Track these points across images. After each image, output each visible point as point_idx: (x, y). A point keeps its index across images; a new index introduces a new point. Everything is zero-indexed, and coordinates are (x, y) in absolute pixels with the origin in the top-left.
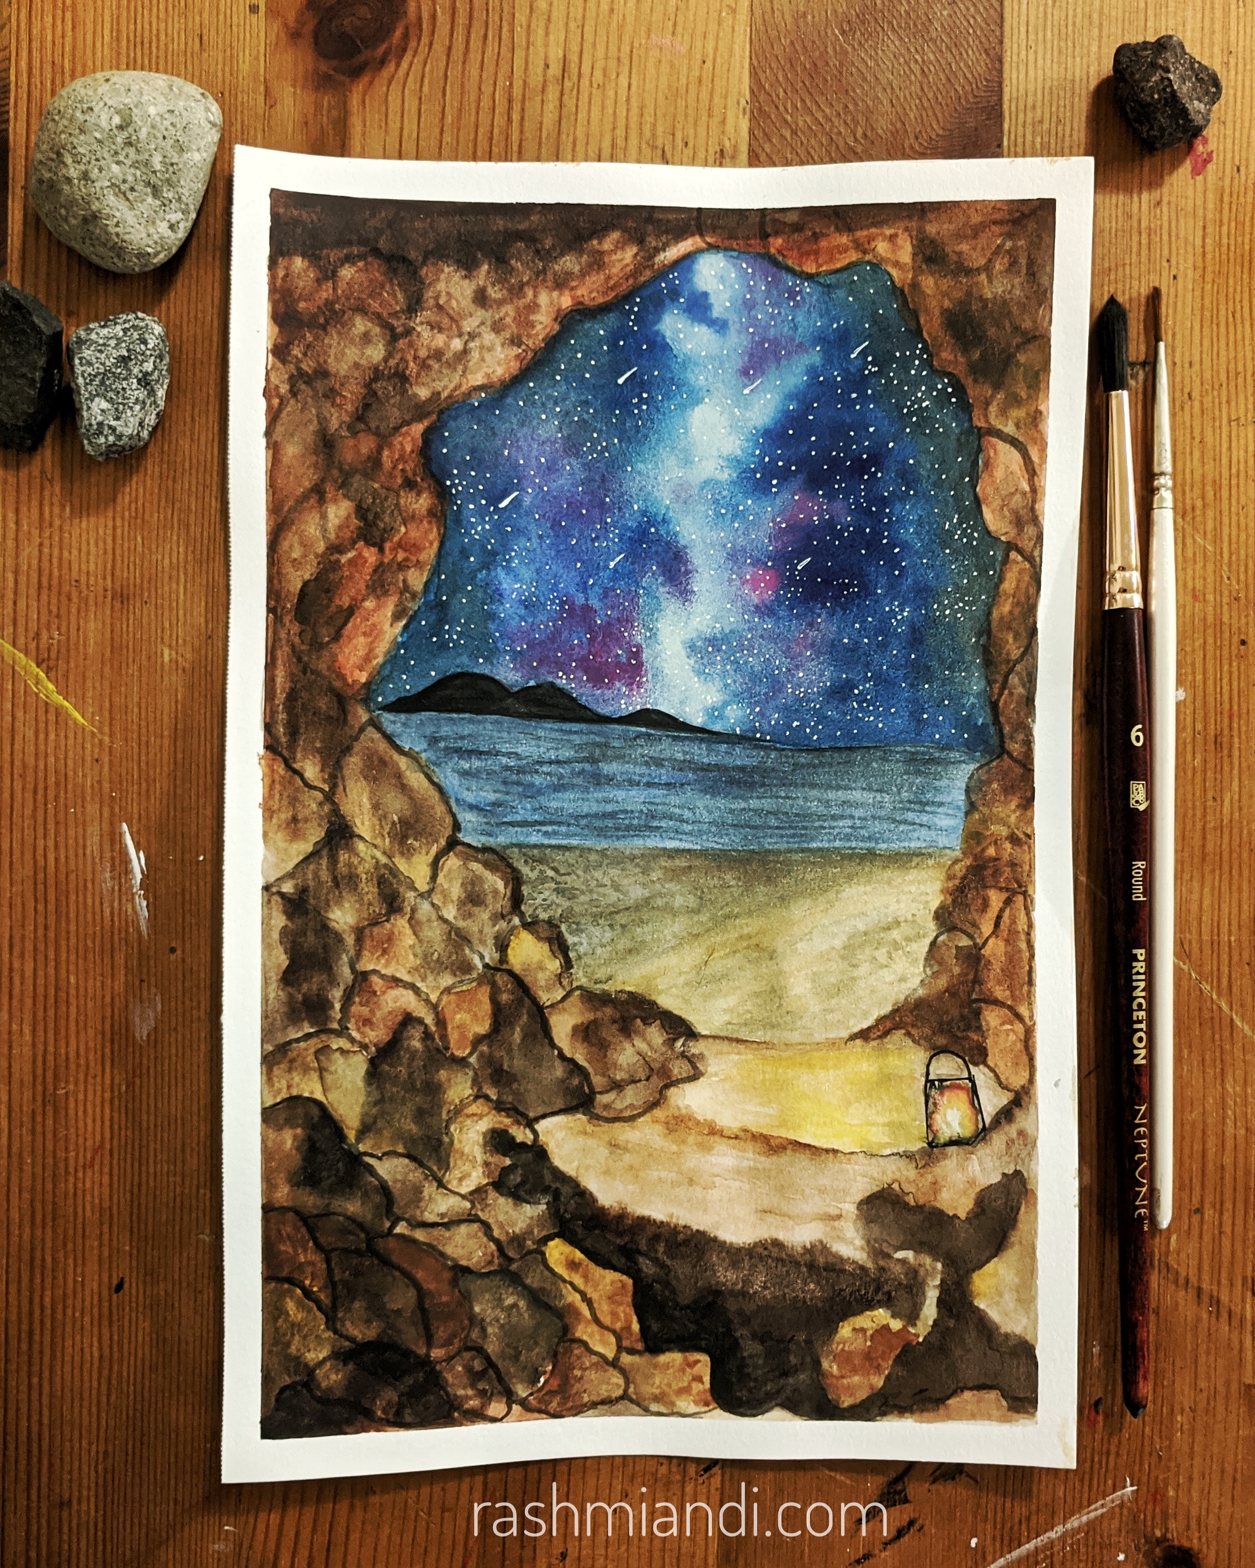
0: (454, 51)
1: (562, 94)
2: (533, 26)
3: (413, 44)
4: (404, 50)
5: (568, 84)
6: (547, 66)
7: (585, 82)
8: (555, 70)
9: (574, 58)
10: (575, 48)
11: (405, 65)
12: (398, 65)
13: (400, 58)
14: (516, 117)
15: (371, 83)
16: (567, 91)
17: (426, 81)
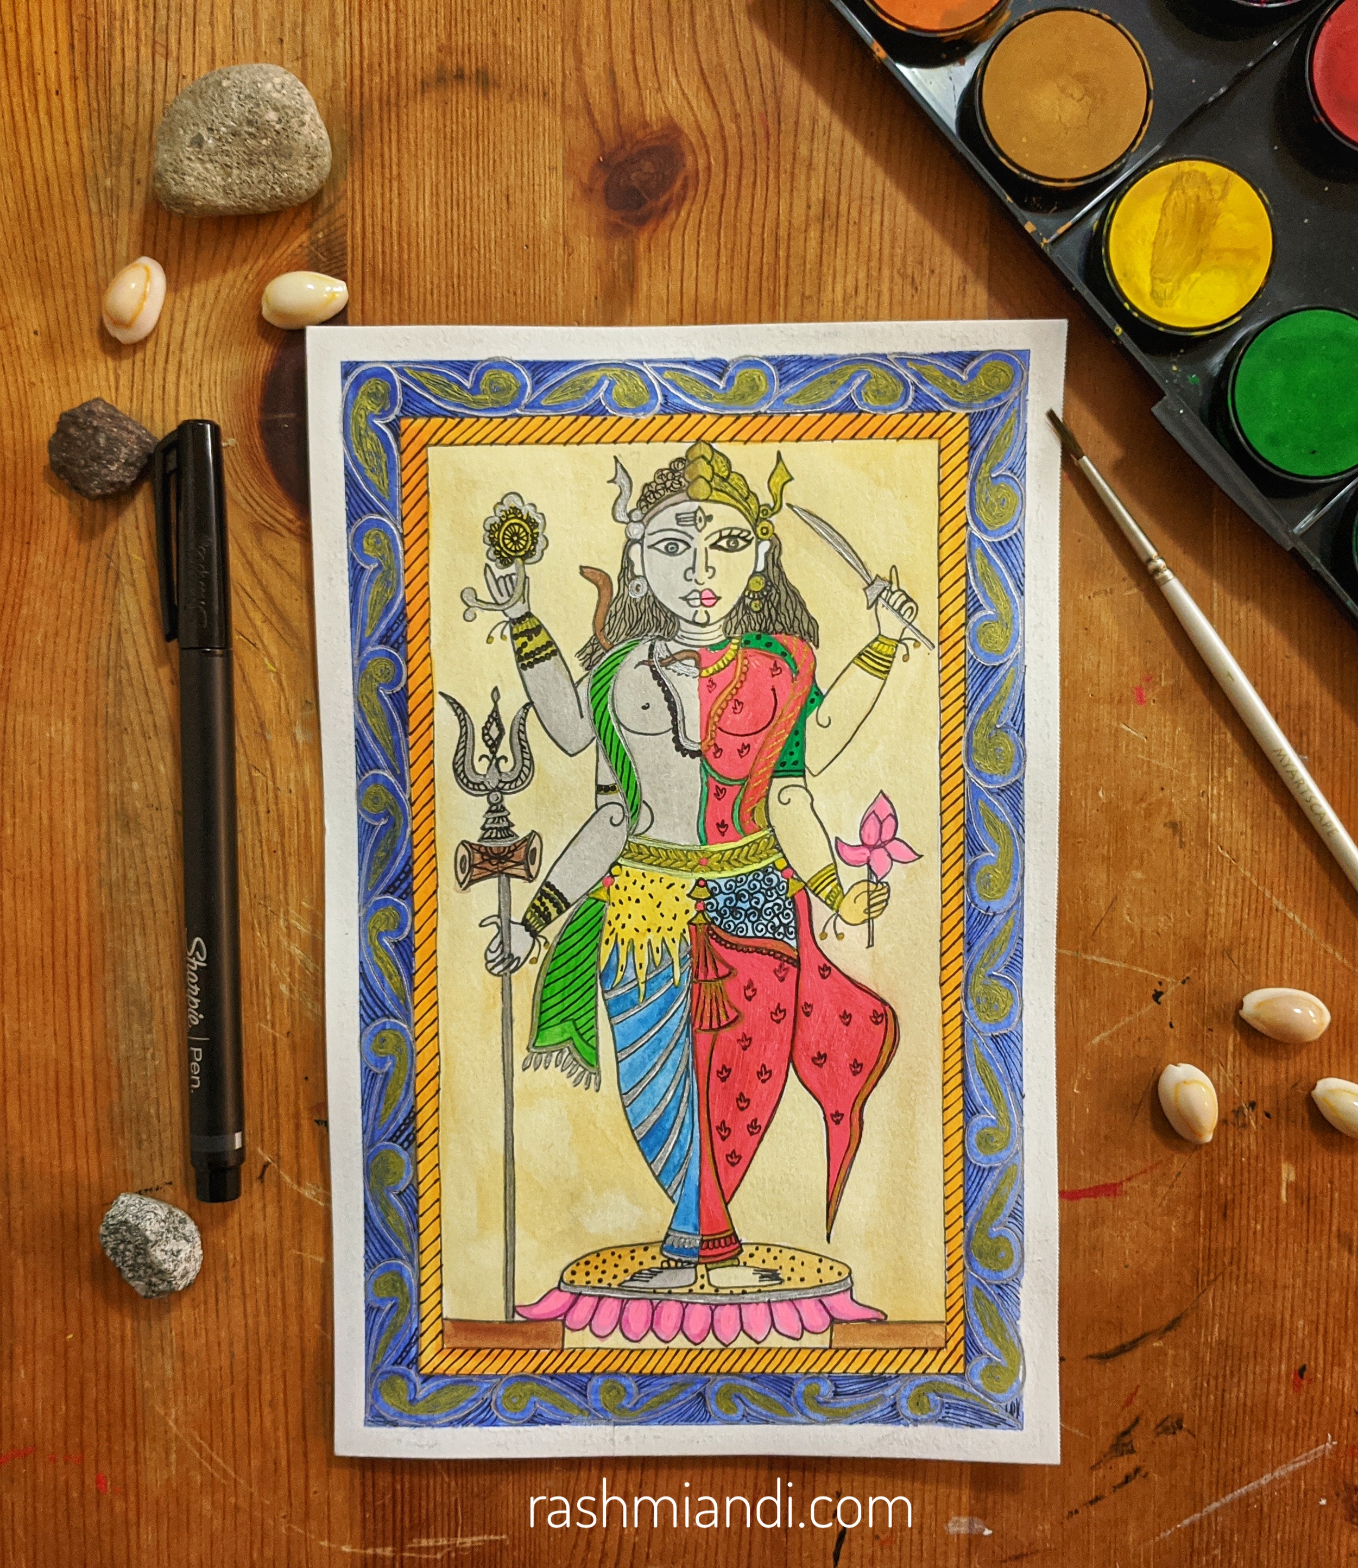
0: (727, 197)
1: (822, 232)
2: (796, 171)
3: (691, 193)
4: (684, 199)
5: (827, 223)
6: (809, 207)
7: (843, 221)
8: (815, 210)
9: (832, 199)
10: (833, 190)
11: (683, 214)
12: (678, 214)
13: (680, 206)
14: (782, 253)
15: (655, 230)
16: (827, 228)
17: (703, 226)
